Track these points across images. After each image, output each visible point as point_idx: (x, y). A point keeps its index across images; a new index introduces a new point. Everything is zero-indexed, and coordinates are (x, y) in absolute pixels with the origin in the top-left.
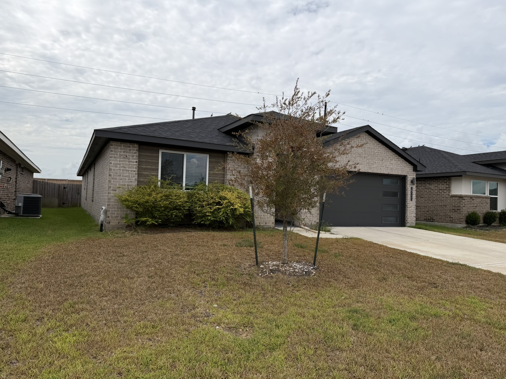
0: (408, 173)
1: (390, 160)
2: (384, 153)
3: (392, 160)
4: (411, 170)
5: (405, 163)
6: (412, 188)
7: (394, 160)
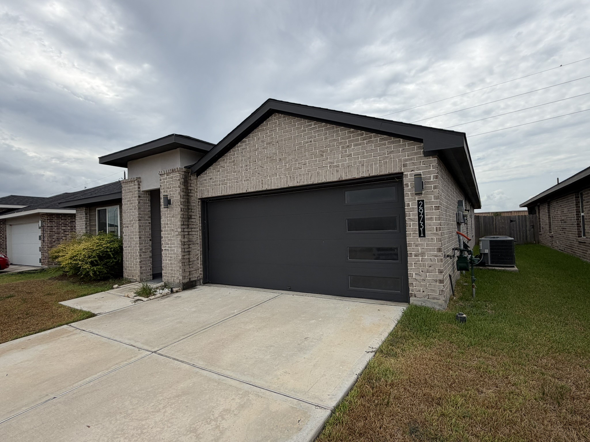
0: (405, 166)
1: (343, 147)
2: (326, 138)
3: (348, 146)
4: (416, 154)
5: (393, 142)
6: (421, 204)
7: (355, 145)
